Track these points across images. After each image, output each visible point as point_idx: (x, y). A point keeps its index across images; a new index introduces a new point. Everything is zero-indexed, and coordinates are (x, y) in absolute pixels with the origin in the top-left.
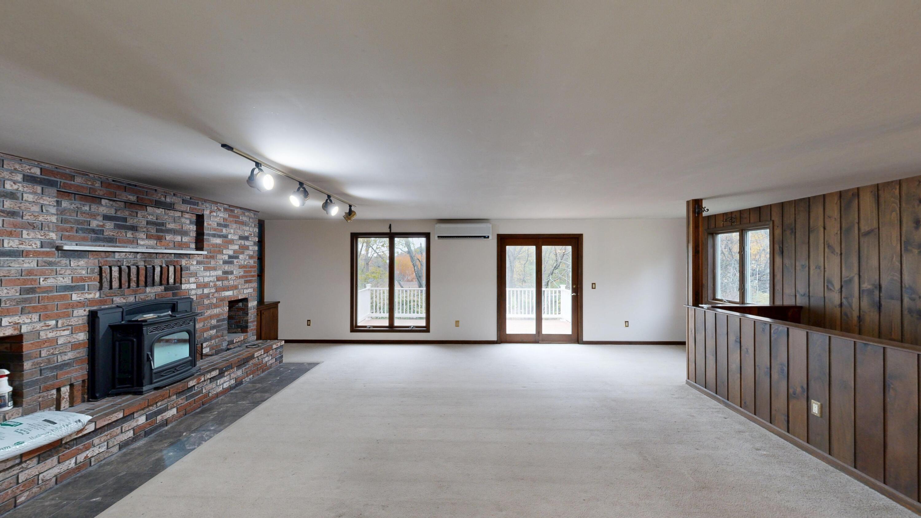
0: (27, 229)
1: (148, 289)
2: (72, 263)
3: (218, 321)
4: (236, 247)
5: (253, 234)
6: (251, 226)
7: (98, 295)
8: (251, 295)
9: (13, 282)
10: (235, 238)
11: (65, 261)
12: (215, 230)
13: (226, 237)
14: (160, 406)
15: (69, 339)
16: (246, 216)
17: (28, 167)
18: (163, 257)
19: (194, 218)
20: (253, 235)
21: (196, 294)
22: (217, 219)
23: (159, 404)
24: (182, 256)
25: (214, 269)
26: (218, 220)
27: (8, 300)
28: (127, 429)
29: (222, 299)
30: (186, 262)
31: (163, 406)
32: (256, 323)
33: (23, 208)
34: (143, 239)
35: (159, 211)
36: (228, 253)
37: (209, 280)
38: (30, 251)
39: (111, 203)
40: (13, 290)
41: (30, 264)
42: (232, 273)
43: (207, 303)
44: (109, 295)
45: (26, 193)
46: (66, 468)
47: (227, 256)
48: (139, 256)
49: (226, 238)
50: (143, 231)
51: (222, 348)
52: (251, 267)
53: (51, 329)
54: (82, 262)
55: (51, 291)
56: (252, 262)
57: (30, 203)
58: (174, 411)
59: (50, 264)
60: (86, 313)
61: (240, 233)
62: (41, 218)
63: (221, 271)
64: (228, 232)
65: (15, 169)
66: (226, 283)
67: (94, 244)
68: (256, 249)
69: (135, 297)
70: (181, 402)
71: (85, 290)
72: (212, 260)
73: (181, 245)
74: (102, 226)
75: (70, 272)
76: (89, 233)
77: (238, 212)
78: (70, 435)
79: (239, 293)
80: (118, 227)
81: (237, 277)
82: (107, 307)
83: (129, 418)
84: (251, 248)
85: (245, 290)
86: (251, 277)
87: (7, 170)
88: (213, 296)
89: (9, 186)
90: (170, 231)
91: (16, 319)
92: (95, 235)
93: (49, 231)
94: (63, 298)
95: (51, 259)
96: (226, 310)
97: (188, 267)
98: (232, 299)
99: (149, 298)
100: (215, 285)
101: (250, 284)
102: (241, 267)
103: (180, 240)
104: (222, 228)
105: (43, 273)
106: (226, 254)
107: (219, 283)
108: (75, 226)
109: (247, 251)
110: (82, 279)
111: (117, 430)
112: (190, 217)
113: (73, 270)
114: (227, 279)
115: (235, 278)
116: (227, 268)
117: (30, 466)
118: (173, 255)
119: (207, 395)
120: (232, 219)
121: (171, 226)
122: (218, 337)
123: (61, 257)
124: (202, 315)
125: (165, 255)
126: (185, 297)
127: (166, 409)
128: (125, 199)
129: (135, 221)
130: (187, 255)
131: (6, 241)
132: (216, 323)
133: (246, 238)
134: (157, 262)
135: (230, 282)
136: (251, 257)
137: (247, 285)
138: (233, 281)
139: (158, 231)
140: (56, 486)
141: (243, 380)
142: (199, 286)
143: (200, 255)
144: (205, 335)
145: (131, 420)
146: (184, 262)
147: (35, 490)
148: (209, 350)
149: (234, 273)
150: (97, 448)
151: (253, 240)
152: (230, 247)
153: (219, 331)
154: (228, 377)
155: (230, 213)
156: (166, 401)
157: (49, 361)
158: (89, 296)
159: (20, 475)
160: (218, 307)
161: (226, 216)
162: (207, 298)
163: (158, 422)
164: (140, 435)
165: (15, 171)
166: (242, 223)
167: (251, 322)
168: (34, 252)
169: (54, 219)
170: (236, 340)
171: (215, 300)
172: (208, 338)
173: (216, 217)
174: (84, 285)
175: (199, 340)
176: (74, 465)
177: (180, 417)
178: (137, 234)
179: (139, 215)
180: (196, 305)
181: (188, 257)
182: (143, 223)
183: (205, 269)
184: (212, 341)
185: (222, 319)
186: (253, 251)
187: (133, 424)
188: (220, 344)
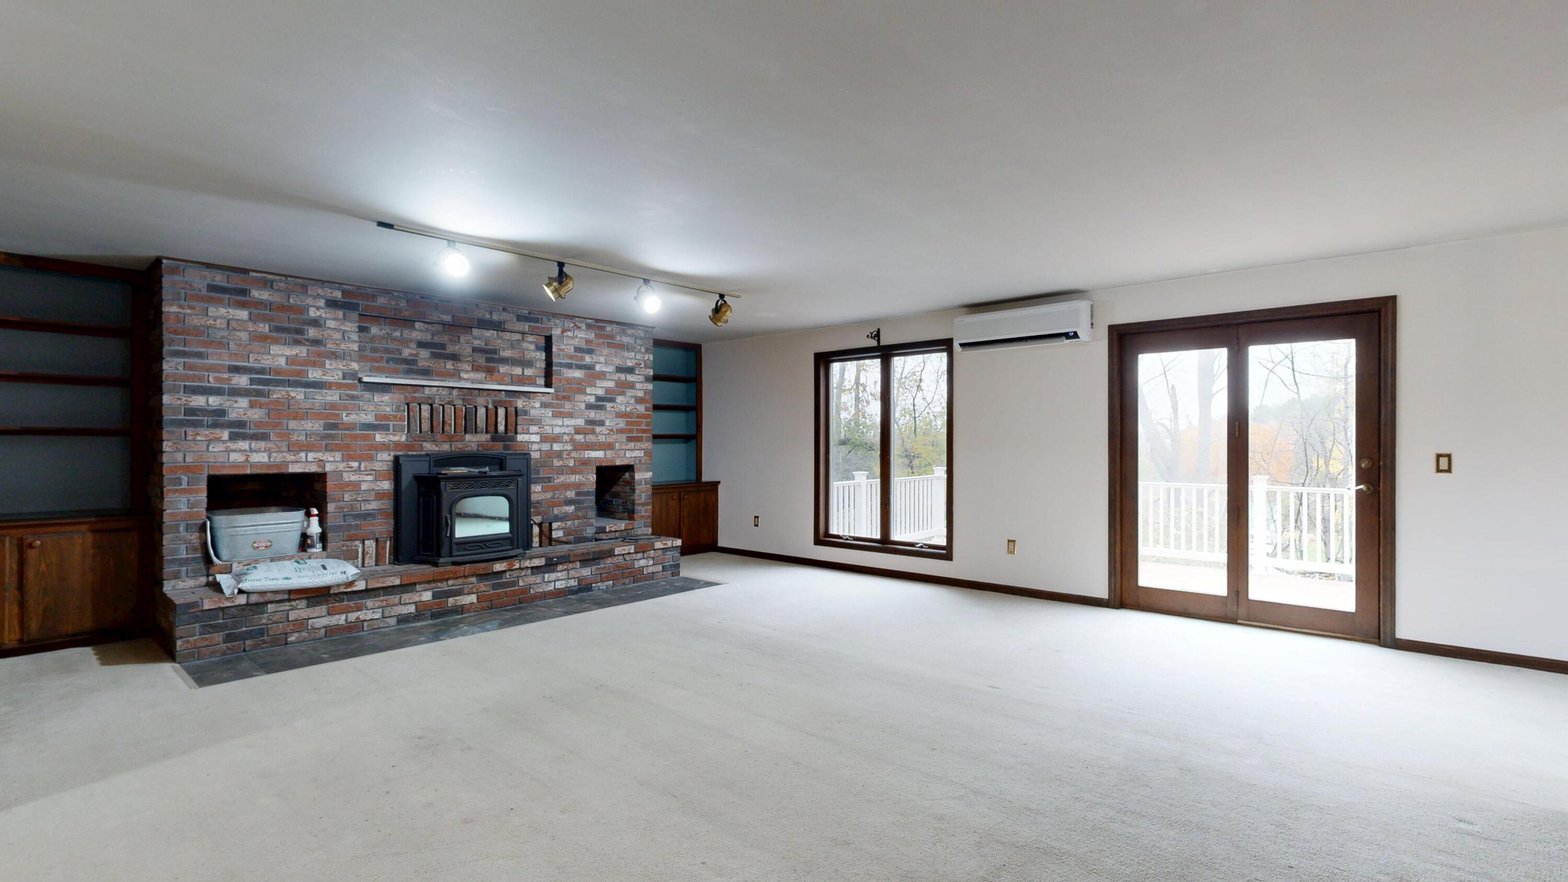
0: (330, 359)
1: (468, 437)
2: (375, 398)
3: (577, 494)
4: (611, 384)
5: (643, 363)
6: (640, 352)
7: (404, 438)
8: (640, 461)
9: (317, 416)
10: (608, 370)
11: (367, 395)
12: (571, 357)
13: (590, 367)
14: (452, 585)
15: (373, 486)
16: (629, 335)
17: (330, 291)
18: (488, 395)
19: (542, 342)
20: (642, 366)
21: (540, 450)
22: (576, 342)
23: (451, 582)
24: (517, 394)
25: (570, 415)
26: (577, 343)
27: (313, 434)
28: (407, 602)
29: (585, 462)
30: (524, 404)
31: (457, 587)
32: (650, 507)
33: (326, 335)
34: (467, 372)
35: (489, 334)
36: (595, 393)
37: (563, 432)
38: (333, 383)
39: (427, 326)
40: (317, 425)
41: (332, 396)
42: (602, 423)
43: (558, 465)
44: (417, 439)
45: (329, 319)
46: (335, 623)
47: (594, 397)
48: (455, 392)
49: (590, 369)
50: (467, 361)
51: (585, 535)
52: (639, 416)
53: (354, 471)
54: (386, 398)
55: (354, 429)
56: (641, 408)
57: (332, 329)
58: (473, 598)
59: (353, 397)
60: (391, 458)
61: (618, 362)
62: (343, 347)
63: (583, 420)
64: (594, 361)
65: (318, 294)
66: (591, 438)
67: (406, 376)
68: (649, 388)
69: (451, 445)
70: (483, 588)
71: (389, 430)
72: (566, 402)
73: (521, 380)
74: (416, 355)
75: (373, 409)
76: (401, 364)
77: (612, 329)
78: (338, 586)
79: (616, 456)
80: (435, 356)
81: (612, 430)
82: (415, 453)
83: (410, 588)
84: (638, 386)
85: (627, 452)
86: (640, 433)
87: (311, 296)
88: (568, 455)
89: (313, 313)
90: (505, 361)
91: (319, 455)
92: (408, 367)
93: (351, 360)
94: (366, 437)
95: (353, 393)
96: (591, 479)
97: (526, 411)
98: (603, 464)
99: (469, 449)
100: (572, 440)
101: (639, 443)
102: (619, 415)
103: (520, 373)
104: (583, 354)
105: (345, 408)
106: (591, 395)
107: (579, 438)
108: (386, 356)
109: (631, 390)
110: (386, 417)
111: (395, 599)
112: (535, 340)
113: (377, 405)
114: (593, 432)
115: (608, 432)
116: (592, 414)
117: (299, 607)
118: (503, 393)
119: (525, 590)
120: (601, 341)
121: (506, 354)
122: (578, 518)
123: (364, 390)
124: (550, 482)
125: (491, 392)
126: (522, 452)
127: (459, 593)
128: (437, 319)
129: (457, 347)
130: (525, 394)
131: (310, 372)
132: (574, 496)
133: (630, 370)
134: (480, 401)
135: (600, 437)
136: (639, 401)
137: (633, 444)
138: (604, 437)
139: (489, 360)
140: (325, 639)
141: (593, 585)
142: (545, 439)
143: (546, 395)
144: (556, 511)
145: (412, 591)
146: (520, 403)
147: (304, 634)
148: (562, 535)
149: (607, 423)
150: (370, 612)
151: (643, 373)
152: (599, 383)
153: (580, 509)
154: (564, 573)
155: (597, 332)
156: (460, 581)
157: (352, 507)
158: (396, 438)
159: (290, 613)
160: (578, 473)
161: (591, 336)
162: (558, 457)
163: (449, 605)
164: (424, 614)
165: (318, 296)
166: (622, 347)
167: (640, 504)
168: (337, 383)
169: (355, 347)
170: (611, 527)
171: (573, 462)
172: (560, 515)
173: (572, 338)
174: (389, 425)
175: (545, 516)
176: (344, 623)
177: (483, 609)
178: (459, 365)
179: (462, 340)
180: (539, 465)
181: (526, 397)
182: (467, 351)
183: (555, 415)
184: (568, 522)
185: (585, 492)
186: (643, 391)
187: (416, 597)
188: (583, 529)
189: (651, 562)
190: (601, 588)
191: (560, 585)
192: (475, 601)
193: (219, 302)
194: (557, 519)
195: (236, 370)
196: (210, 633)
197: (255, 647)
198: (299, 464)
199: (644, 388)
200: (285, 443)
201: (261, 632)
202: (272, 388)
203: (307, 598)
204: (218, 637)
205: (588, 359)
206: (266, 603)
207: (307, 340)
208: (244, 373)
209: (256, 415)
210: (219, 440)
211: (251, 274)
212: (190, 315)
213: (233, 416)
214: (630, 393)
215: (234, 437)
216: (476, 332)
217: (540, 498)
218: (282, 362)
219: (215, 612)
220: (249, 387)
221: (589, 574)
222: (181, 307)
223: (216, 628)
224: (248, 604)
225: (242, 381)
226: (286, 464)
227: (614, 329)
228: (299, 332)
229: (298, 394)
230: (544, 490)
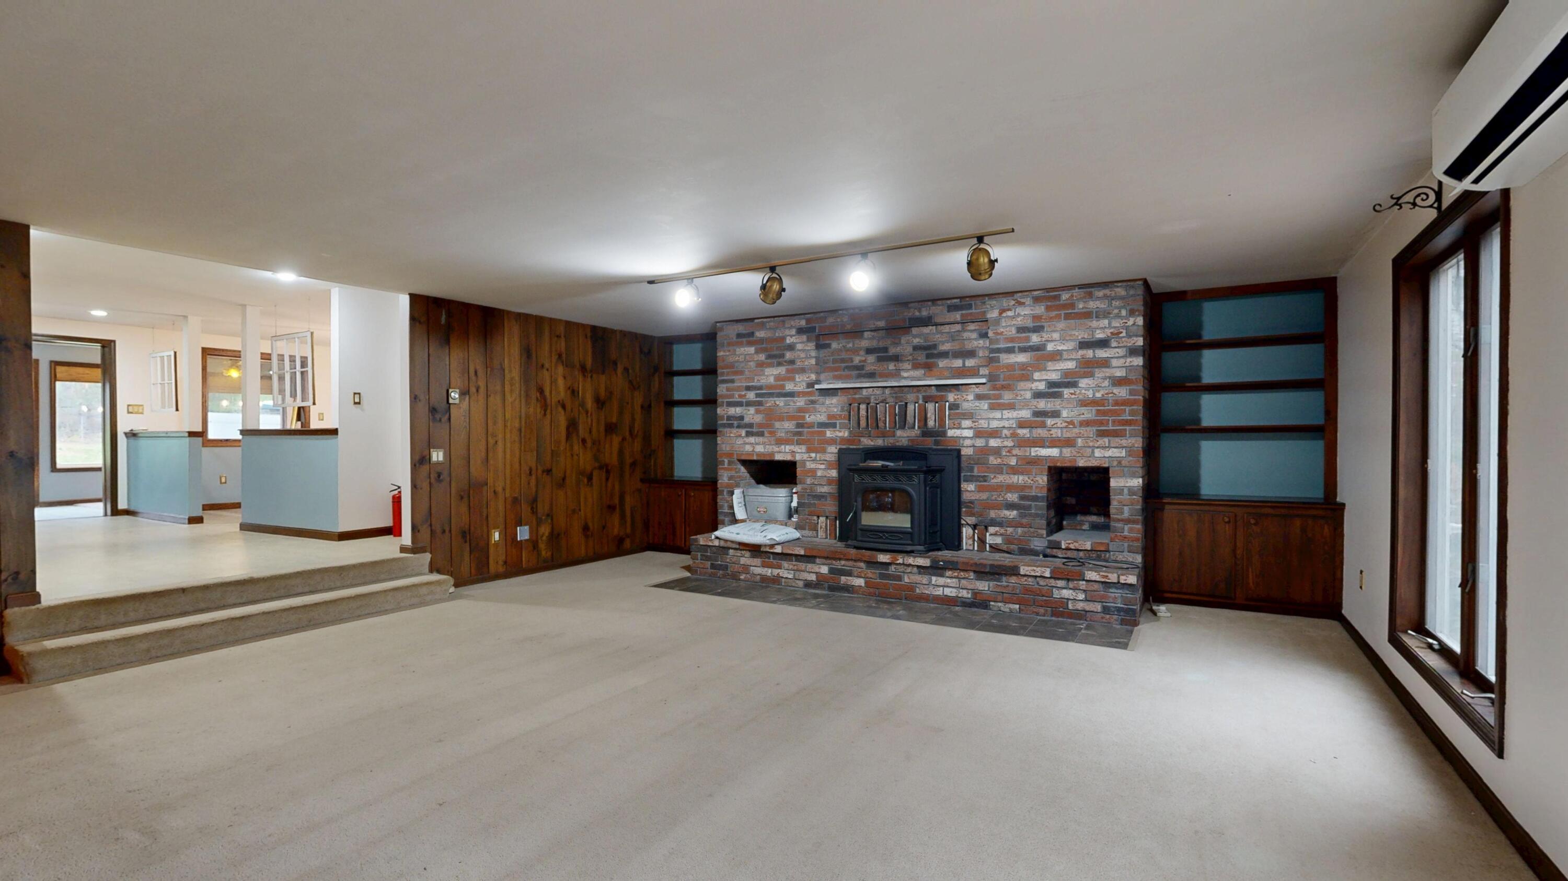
0: (798, 373)
1: (899, 433)
2: (827, 401)
3: (1022, 498)
4: (1071, 365)
5: (1125, 331)
6: (1118, 316)
7: (846, 434)
8: (1120, 462)
9: (790, 418)
10: (1065, 348)
11: (821, 399)
12: (1012, 340)
13: (1039, 348)
14: (844, 566)
15: (825, 473)
16: (1098, 298)
17: (798, 321)
18: (918, 391)
19: (985, 328)
20: (1124, 334)
21: (974, 446)
22: (1019, 321)
23: (843, 562)
24: (949, 388)
25: (1011, 407)
26: (1020, 323)
27: (789, 431)
28: (810, 571)
29: (1035, 461)
30: (956, 397)
31: (848, 568)
33: (796, 356)
34: (908, 370)
35: (926, 330)
36: (1045, 377)
37: (1001, 426)
38: (800, 392)
39: (873, 334)
40: (792, 424)
41: (801, 402)
42: (1056, 414)
43: (995, 462)
44: (856, 435)
45: (798, 343)
46: (766, 573)
47: (1044, 383)
48: (887, 391)
49: (1038, 351)
50: (908, 360)
51: (1032, 547)
52: (1117, 403)
53: (813, 461)
54: (834, 400)
55: (813, 427)
56: (1123, 392)
57: (800, 350)
59: (813, 402)
60: (836, 451)
61: (1082, 335)
62: (806, 363)
63: (1029, 411)
64: (1044, 339)
65: (792, 326)
66: (1040, 432)
67: (857, 381)
68: (1135, 364)
69: (884, 440)
70: (870, 575)
71: (836, 427)
72: (1006, 392)
73: (959, 373)
74: (865, 361)
75: (826, 410)
76: (853, 370)
77: (1072, 296)
78: (765, 546)
79: (1080, 454)
80: (880, 359)
81: (1071, 423)
82: (855, 447)
84: (1115, 363)
85: (1097, 450)
86: (1119, 425)
87: (788, 328)
88: (1009, 452)
89: (789, 341)
90: (944, 355)
91: (792, 447)
92: (858, 372)
93: (811, 373)
94: (819, 433)
95: (813, 398)
96: (1040, 481)
97: (958, 404)
98: (1059, 464)
99: (900, 444)
100: (1014, 435)
101: (1117, 439)
102: (1084, 403)
103: (961, 365)
104: (1028, 334)
105: (808, 411)
106: (1040, 381)
107: (1023, 432)
108: (841, 365)
109: (1104, 370)
110: (834, 417)
111: (802, 566)
112: (977, 328)
113: (828, 407)
114: (1043, 425)
115: (1066, 424)
116: (1042, 404)
117: (746, 556)
118: (933, 387)
119: (911, 587)
120: (1054, 314)
121: (946, 347)
122: (1022, 526)
123: (819, 396)
124: (985, 481)
125: (921, 388)
127: (849, 574)
128: (873, 326)
129: (898, 349)
130: (956, 387)
131: (787, 385)
132: (1016, 500)
133: (1103, 344)
134: (911, 397)
135: (1054, 431)
136: (1118, 382)
137: (1106, 440)
138: (1060, 431)
139: (928, 356)
140: (760, 584)
141: (992, 603)
142: (979, 434)
143: (981, 386)
144: (993, 514)
145: (814, 563)
146: (951, 397)
147: (748, 576)
148: (1001, 542)
149: (1064, 414)
150: (785, 572)
151: (1125, 344)
152: (1050, 366)
153: (1025, 516)
154: (954, 580)
155: (1049, 304)
156: (850, 563)
157: (811, 489)
158: (840, 434)
159: (741, 558)
160: (1022, 473)
161: (1040, 309)
162: (995, 454)
163: (842, 583)
164: (822, 585)
165: (791, 327)
166: (1087, 315)
167: (1119, 520)
168: (803, 392)
169: (813, 361)
170: (1069, 544)
171: (1015, 461)
172: (998, 520)
173: (1013, 317)
174: (836, 423)
175: (980, 518)
176: (770, 575)
177: (870, 594)
178: (901, 365)
179: (903, 341)
180: (972, 462)
181: (958, 390)
182: (908, 351)
183: (992, 407)
184: (1008, 529)
185: (1033, 496)
186: (1124, 369)
187: (816, 568)
188: (1028, 540)
189: (1081, 596)
190: (1002, 609)
191: (949, 592)
192: (863, 585)
193: (741, 344)
194: (994, 523)
195: (748, 388)
196: (704, 560)
197: (724, 576)
198: (781, 454)
199: (1127, 364)
200: (773, 438)
201: (726, 568)
202: (767, 399)
203: (750, 551)
204: (708, 564)
205: (1035, 339)
206: (729, 548)
207: (785, 362)
208: (752, 391)
209: (758, 419)
210: (740, 436)
211: (756, 321)
212: (728, 356)
213: (747, 420)
214: (1100, 373)
215: (749, 434)
216: (915, 331)
217: (973, 498)
218: (772, 380)
219: (706, 547)
220: (755, 399)
221: (987, 589)
222: (724, 351)
223: (707, 558)
224: (719, 546)
225: (751, 396)
226: (773, 454)
227: (1074, 294)
228: (783, 356)
229: (781, 402)
230: (980, 489)
